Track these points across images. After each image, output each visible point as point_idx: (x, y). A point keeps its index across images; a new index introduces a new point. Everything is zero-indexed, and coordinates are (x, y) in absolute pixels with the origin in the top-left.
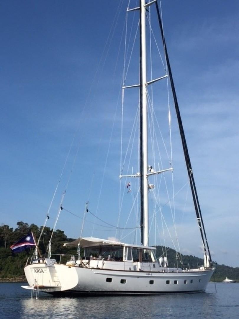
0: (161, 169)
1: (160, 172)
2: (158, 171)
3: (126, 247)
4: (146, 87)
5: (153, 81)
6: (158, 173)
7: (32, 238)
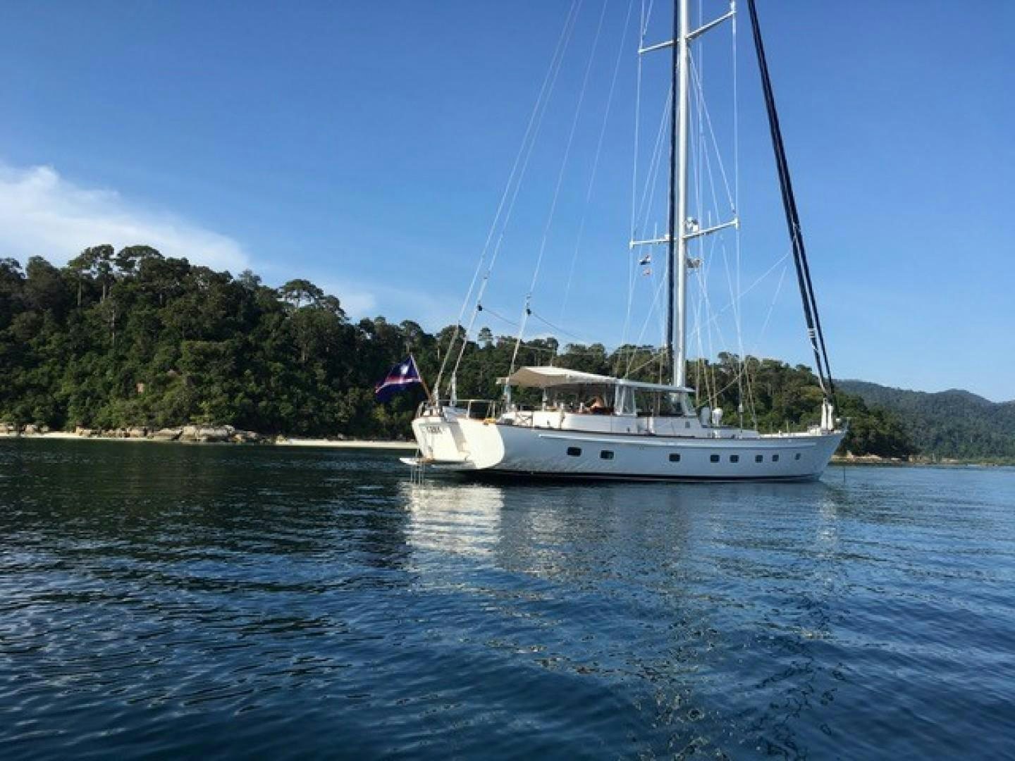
0: (714, 224)
1: (711, 232)
2: (708, 227)
3: (621, 387)
4: (688, 45)
5: (703, 28)
6: (708, 233)
7: (411, 368)
